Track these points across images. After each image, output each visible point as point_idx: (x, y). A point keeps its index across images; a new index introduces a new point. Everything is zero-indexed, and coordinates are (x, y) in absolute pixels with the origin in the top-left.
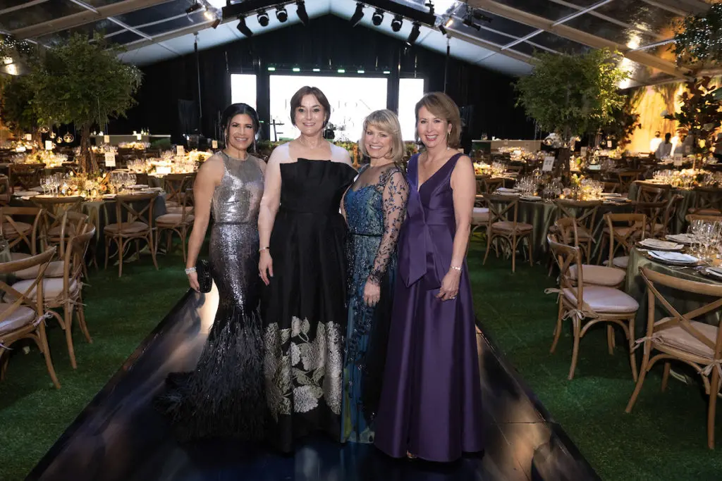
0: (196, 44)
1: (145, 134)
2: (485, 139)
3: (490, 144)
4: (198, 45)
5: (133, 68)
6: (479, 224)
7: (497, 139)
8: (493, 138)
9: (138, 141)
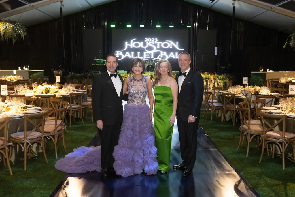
0: (61, 9)
1: (26, 69)
2: (262, 71)
3: (265, 74)
4: (63, 9)
5: (17, 25)
6: (256, 133)
7: (271, 71)
8: (268, 70)
9: (14, 75)
